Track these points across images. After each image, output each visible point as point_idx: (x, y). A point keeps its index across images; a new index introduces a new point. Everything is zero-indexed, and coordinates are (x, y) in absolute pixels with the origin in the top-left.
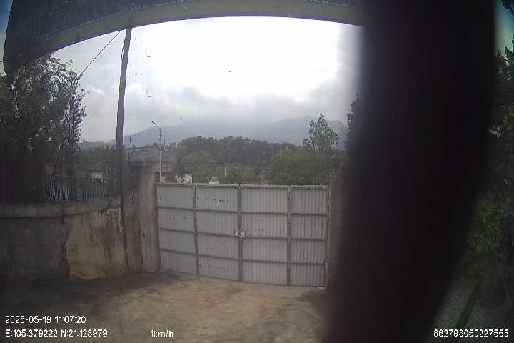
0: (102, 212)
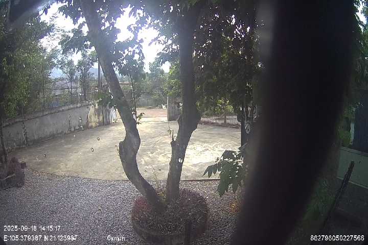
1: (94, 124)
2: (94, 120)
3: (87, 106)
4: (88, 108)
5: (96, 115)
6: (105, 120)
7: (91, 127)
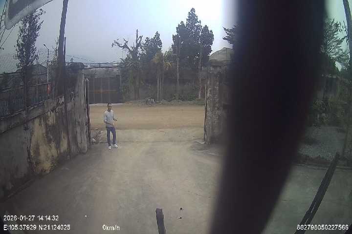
0: (53, 111)
1: (47, 165)
2: (47, 154)
3: (25, 124)
4: (26, 129)
5: (50, 141)
6: (73, 147)
7: (42, 175)
